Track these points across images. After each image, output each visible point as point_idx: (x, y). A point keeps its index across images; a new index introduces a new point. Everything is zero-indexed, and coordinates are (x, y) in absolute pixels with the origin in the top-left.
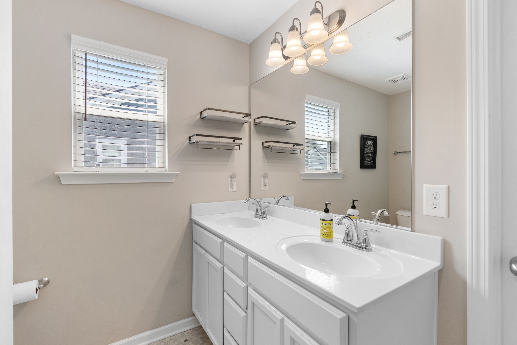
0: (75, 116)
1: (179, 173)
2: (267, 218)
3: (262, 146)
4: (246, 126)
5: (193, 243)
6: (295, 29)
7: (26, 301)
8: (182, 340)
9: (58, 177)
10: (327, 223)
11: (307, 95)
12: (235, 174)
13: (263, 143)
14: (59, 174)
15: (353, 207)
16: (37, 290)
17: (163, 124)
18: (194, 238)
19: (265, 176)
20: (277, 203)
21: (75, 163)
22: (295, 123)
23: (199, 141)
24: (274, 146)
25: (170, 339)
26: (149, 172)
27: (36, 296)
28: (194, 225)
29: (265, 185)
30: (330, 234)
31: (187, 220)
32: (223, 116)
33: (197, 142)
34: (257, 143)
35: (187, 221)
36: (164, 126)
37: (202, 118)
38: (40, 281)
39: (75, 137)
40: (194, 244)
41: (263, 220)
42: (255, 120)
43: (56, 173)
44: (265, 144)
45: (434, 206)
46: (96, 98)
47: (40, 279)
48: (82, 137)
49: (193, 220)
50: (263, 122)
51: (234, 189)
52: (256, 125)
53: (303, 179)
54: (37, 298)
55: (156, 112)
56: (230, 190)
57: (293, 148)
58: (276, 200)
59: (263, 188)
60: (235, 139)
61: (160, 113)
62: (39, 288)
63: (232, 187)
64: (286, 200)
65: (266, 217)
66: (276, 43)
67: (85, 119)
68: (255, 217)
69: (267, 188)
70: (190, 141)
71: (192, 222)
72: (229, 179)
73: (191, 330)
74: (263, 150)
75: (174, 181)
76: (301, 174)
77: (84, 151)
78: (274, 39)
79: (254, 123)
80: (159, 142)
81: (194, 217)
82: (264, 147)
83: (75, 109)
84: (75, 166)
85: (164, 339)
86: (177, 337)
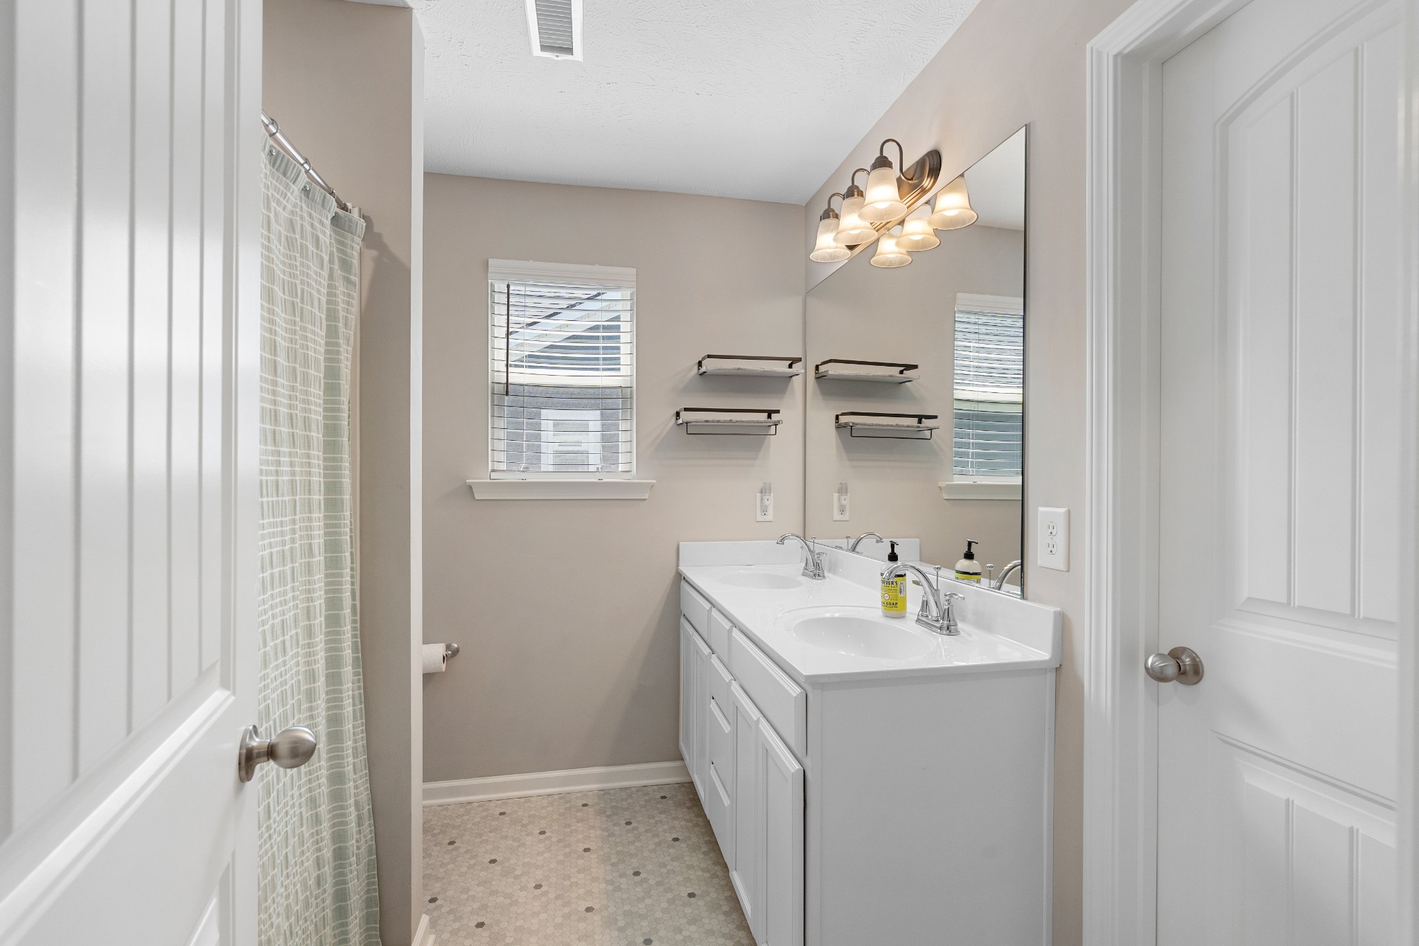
0: (493, 389)
1: (655, 481)
2: (824, 577)
3: (836, 423)
4: (797, 382)
5: (682, 617)
6: (856, 193)
7: (431, 672)
8: (658, 796)
9: (470, 488)
10: (894, 582)
11: (960, 295)
12: (770, 484)
13: (837, 417)
14: (472, 483)
15: (969, 556)
16: (444, 657)
17: (629, 389)
18: (685, 610)
19: (843, 490)
20: (854, 549)
21: (493, 465)
22: (915, 367)
23: (689, 420)
24: (857, 424)
25: (638, 791)
26: (605, 480)
27: (444, 667)
28: (683, 584)
29: (842, 511)
30: (896, 604)
31: (672, 573)
32: (739, 369)
33: (687, 423)
34: (823, 417)
35: (671, 575)
36: (631, 393)
37: (701, 375)
38: (448, 647)
39: (493, 423)
40: (683, 620)
41: (814, 581)
42: (817, 367)
43: (467, 481)
44: (843, 419)
45: (1050, 549)
46: (537, 322)
47: (448, 643)
48: (502, 423)
49: (683, 576)
50: (830, 373)
51: (770, 517)
52: (820, 377)
53: (946, 498)
54: (444, 671)
55: (619, 369)
56: (760, 518)
57: (918, 427)
58: (852, 541)
59: (837, 516)
60: (770, 413)
61: (625, 370)
62: (446, 656)
63: (764, 512)
64: (877, 542)
65: (821, 575)
66: (829, 217)
67: (507, 394)
68: (804, 574)
69: (846, 517)
70: (677, 419)
71: (680, 578)
72: (759, 495)
73: (677, 786)
74: (838, 432)
75: (647, 498)
76: (940, 487)
77: (505, 445)
78: (826, 211)
79: (816, 373)
80: (623, 425)
81: (684, 569)
82: (839, 426)
83: (493, 377)
84: (493, 471)
85: (626, 788)
86: (649, 789)
